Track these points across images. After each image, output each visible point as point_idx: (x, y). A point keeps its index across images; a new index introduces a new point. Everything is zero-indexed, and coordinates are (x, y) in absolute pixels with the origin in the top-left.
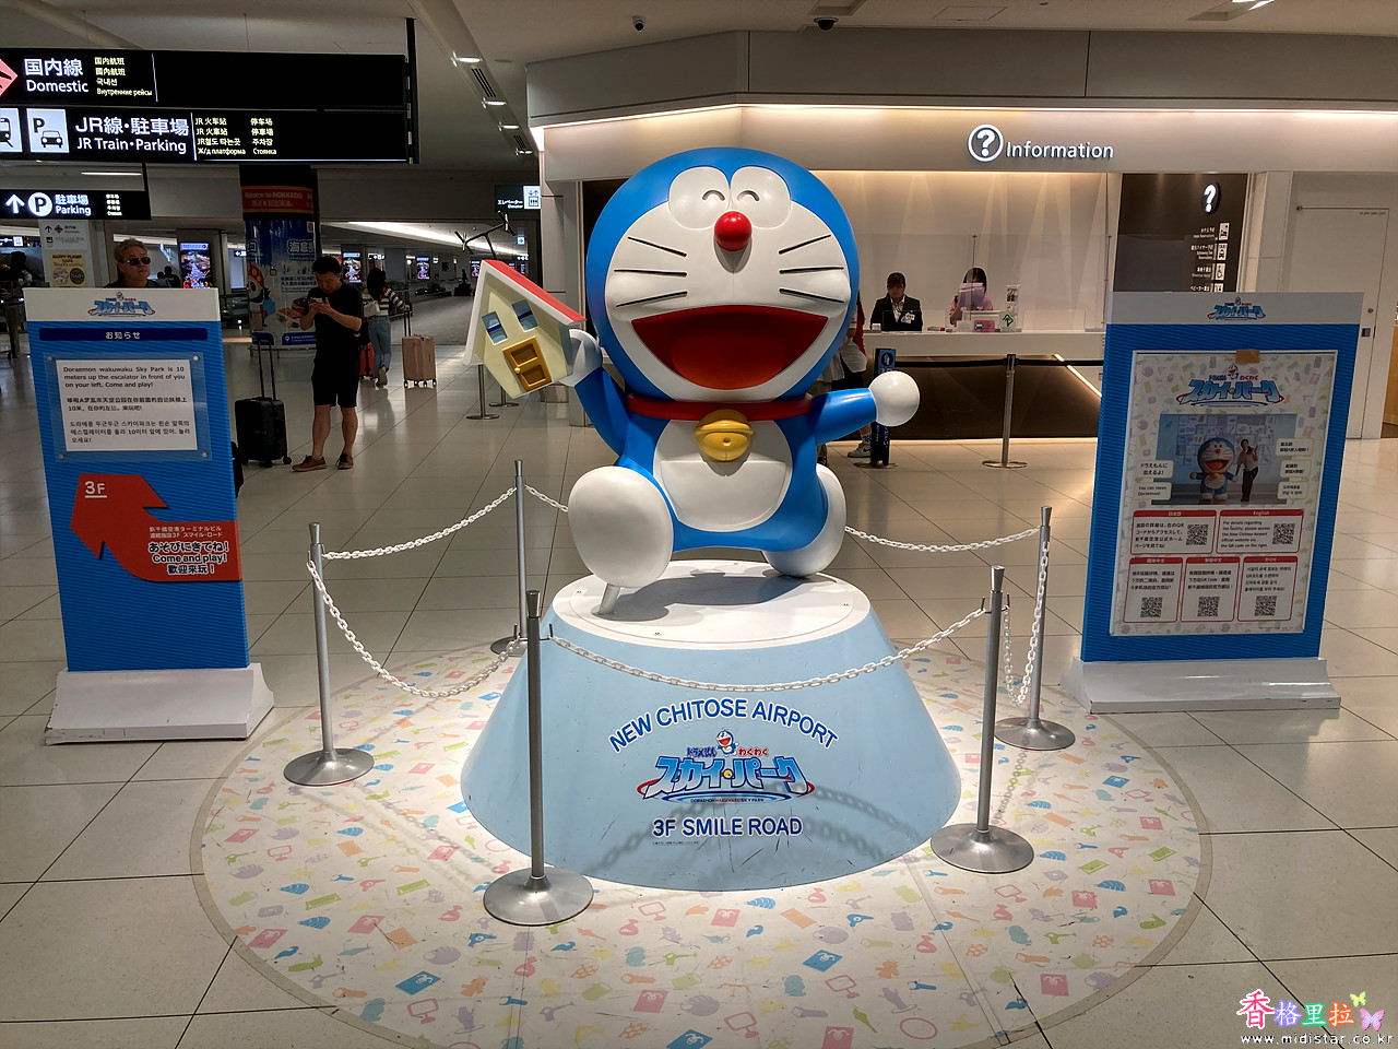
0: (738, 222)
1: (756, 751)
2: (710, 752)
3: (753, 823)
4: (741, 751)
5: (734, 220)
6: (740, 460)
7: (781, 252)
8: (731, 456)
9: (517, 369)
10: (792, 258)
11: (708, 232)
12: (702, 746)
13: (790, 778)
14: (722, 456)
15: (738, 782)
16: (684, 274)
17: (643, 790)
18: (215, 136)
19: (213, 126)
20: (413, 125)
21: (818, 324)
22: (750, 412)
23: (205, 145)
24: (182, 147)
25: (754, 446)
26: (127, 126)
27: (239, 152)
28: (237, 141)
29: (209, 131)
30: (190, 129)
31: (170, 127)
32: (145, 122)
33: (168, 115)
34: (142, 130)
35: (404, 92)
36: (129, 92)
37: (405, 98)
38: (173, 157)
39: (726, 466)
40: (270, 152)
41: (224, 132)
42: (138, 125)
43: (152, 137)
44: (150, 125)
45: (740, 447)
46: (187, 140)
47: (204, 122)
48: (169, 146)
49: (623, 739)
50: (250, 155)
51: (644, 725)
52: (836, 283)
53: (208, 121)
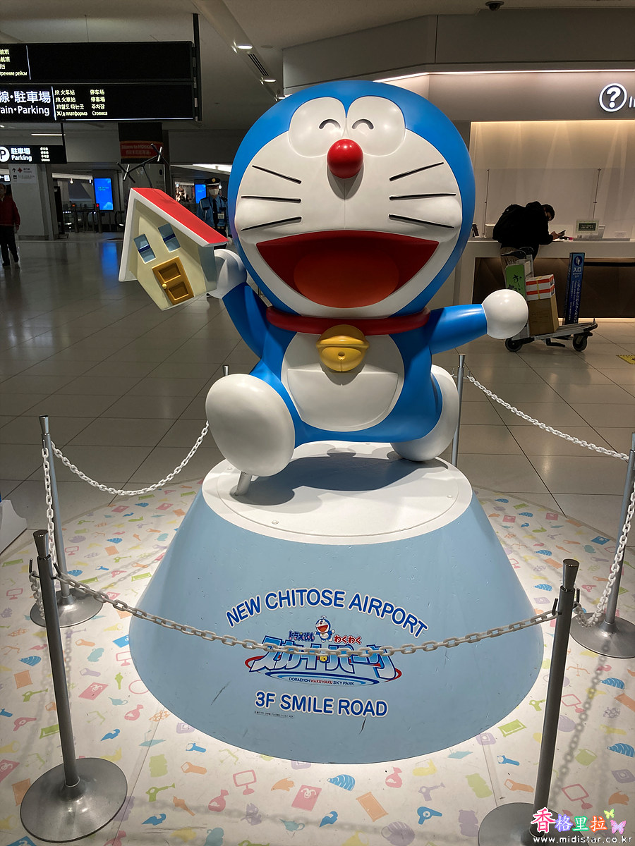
0: (349, 149)
1: (350, 639)
2: (309, 637)
3: (344, 704)
4: (337, 638)
5: (345, 147)
6: (354, 372)
7: (392, 179)
8: (345, 368)
9: (164, 285)
10: (404, 186)
11: (322, 159)
12: (302, 630)
13: (379, 665)
14: (338, 368)
15: (331, 666)
16: (299, 201)
17: (250, 663)
18: (67, 103)
19: (66, 96)
20: (198, 93)
21: (428, 249)
22: (366, 327)
23: (61, 110)
24: (47, 111)
25: (368, 359)
26: (12, 97)
27: (83, 114)
28: (82, 106)
29: (63, 99)
30: (51, 98)
31: (39, 97)
32: (23, 94)
33: (37, 89)
34: (21, 100)
35: (192, 69)
36: (12, 74)
37: (192, 74)
38: (41, 118)
39: (341, 376)
40: (103, 114)
41: (73, 100)
42: (19, 96)
43: (28, 104)
44: (26, 96)
45: (355, 360)
46: (50, 106)
47: (60, 93)
48: (39, 110)
49: (236, 617)
50: (90, 116)
51: (254, 606)
52: (449, 209)
53: (63, 92)
